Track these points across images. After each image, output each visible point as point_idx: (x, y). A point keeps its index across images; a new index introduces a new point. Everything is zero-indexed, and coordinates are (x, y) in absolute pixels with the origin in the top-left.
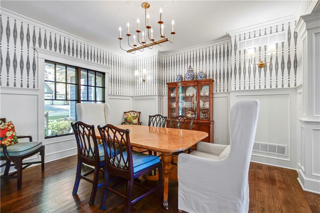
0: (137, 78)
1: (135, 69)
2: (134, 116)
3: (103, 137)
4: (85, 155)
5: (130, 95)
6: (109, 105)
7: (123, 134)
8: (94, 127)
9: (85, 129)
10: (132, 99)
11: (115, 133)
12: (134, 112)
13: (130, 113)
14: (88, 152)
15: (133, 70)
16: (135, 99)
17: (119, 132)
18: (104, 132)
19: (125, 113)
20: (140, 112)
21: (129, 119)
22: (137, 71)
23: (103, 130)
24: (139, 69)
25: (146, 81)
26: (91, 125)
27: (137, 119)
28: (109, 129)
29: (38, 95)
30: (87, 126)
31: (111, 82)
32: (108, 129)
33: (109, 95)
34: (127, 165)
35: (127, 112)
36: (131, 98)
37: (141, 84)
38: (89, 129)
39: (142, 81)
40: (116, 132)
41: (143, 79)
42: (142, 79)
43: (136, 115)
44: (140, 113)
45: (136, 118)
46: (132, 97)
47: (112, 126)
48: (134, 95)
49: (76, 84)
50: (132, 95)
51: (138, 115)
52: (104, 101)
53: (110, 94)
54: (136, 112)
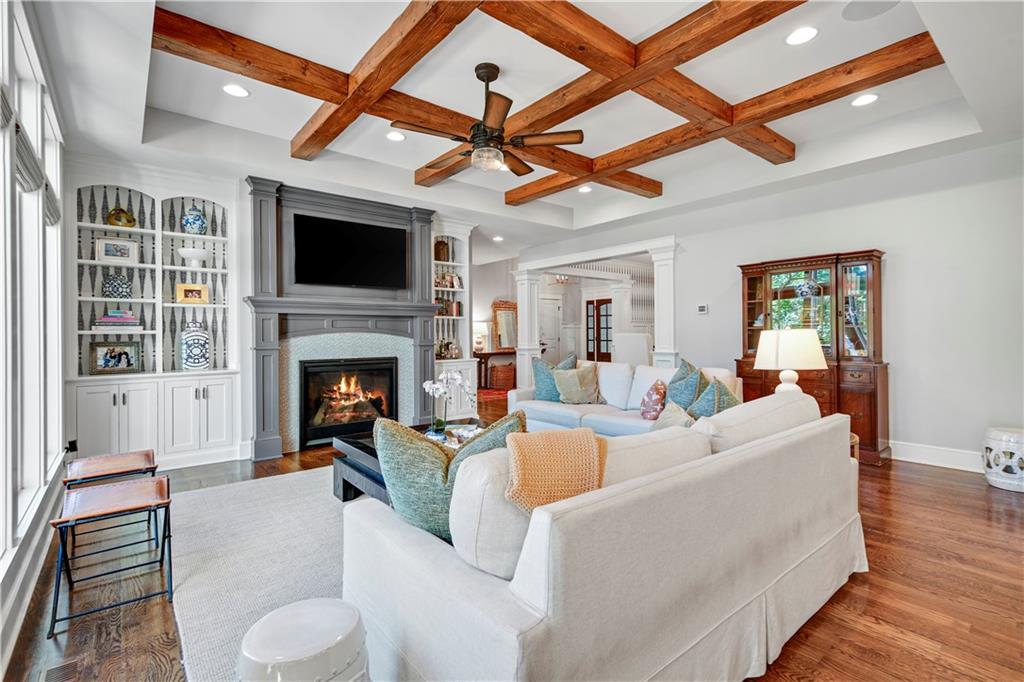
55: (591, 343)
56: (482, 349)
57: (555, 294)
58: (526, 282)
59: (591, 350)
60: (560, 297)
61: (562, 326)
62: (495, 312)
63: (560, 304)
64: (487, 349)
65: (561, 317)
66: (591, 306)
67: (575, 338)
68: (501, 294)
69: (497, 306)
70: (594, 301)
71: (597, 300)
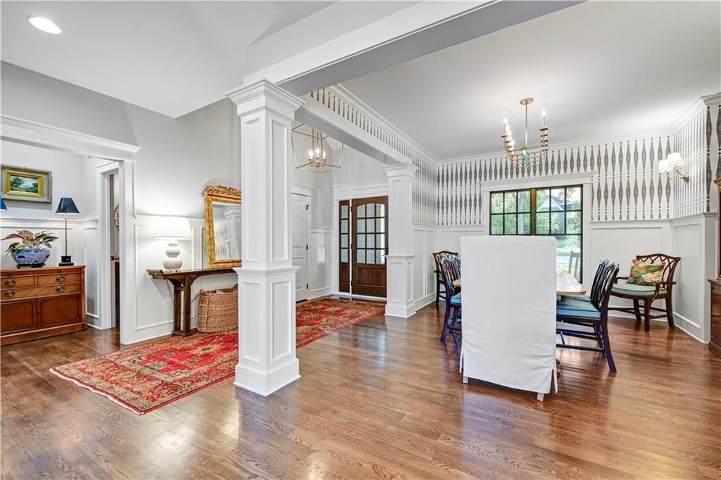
5: (664, 218)
10: (671, 226)
12: (663, 258)
13: (654, 258)
16: (675, 227)
20: (679, 258)
33: (591, 222)
35: (644, 257)
36: (667, 226)
43: (659, 264)
44: (677, 260)
45: (657, 270)
46: (671, 221)
49: (529, 213)
50: (671, 218)
53: (596, 220)
54: (667, 257)
55: (344, 252)
56: (180, 265)
57: (303, 187)
58: (262, 115)
59: (344, 260)
60: (308, 192)
61: (310, 230)
62: (208, 202)
63: (308, 201)
64: (190, 262)
65: (309, 217)
66: (345, 208)
67: (325, 246)
68: (221, 177)
69: (212, 193)
70: (349, 201)
71: (353, 200)
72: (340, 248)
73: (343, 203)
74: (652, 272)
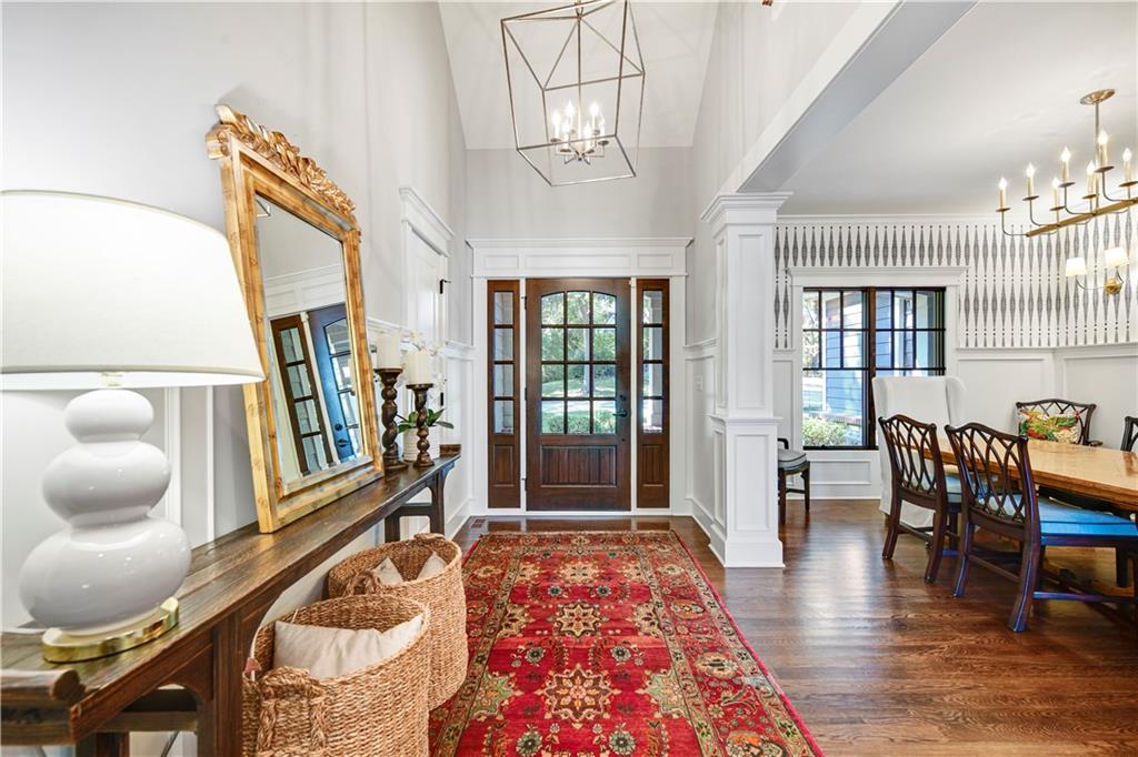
0: (1077, 282)
1: (1067, 253)
2: (1064, 419)
3: (959, 449)
4: (909, 483)
5: (1044, 345)
6: (961, 382)
7: (1011, 446)
8: (935, 428)
9: (914, 431)
10: (1054, 357)
11: (989, 443)
12: (1063, 406)
13: (1046, 405)
14: (920, 480)
15: (1058, 255)
16: (1067, 360)
17: (1000, 440)
18: (961, 439)
19: (1019, 405)
20: (1094, 406)
21: (1038, 427)
22: (1081, 259)
23: (958, 434)
24: (1086, 248)
25: (1122, 291)
26: (929, 423)
27: (1077, 429)
28: (976, 432)
29: (790, 361)
30: (917, 425)
31: (967, 311)
32: (972, 434)
33: (958, 349)
34: (1023, 512)
35: (1029, 404)
36: (1048, 357)
37: (1096, 304)
38: (923, 430)
39: (1101, 292)
40: (992, 439)
41: (1110, 283)
42: (1101, 284)
43: (1070, 413)
44: (1091, 408)
45: (1072, 425)
46: (1054, 351)
47: (983, 426)
48: (1062, 344)
49: (862, 330)
50: (1053, 345)
51: (1083, 416)
52: (940, 369)
53: (963, 346)
54: (1070, 404)
55: (504, 408)
59: (504, 427)
66: (504, 299)
70: (518, 281)
71: (527, 280)
72: (492, 399)
73: (495, 286)
74: (1068, 427)
